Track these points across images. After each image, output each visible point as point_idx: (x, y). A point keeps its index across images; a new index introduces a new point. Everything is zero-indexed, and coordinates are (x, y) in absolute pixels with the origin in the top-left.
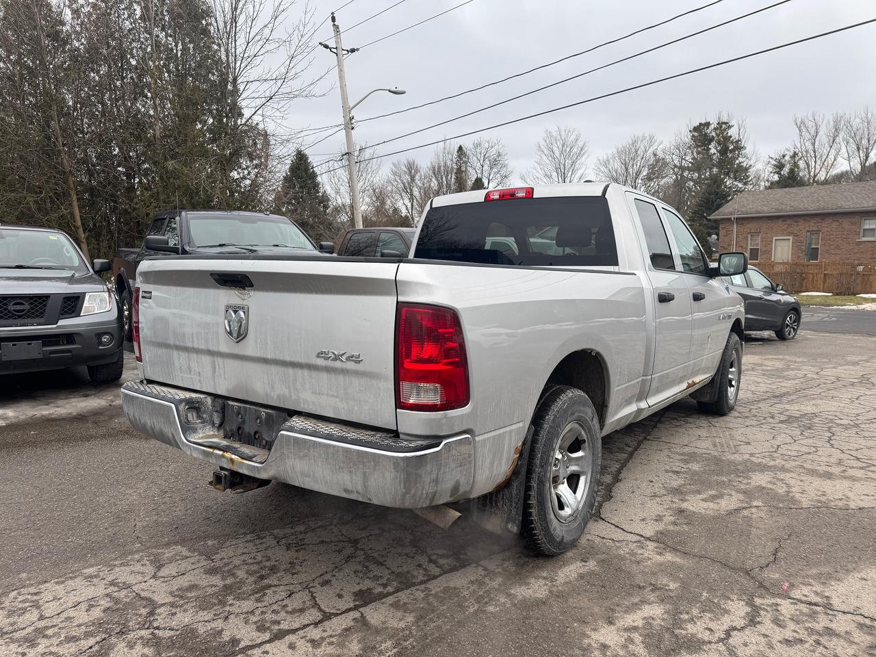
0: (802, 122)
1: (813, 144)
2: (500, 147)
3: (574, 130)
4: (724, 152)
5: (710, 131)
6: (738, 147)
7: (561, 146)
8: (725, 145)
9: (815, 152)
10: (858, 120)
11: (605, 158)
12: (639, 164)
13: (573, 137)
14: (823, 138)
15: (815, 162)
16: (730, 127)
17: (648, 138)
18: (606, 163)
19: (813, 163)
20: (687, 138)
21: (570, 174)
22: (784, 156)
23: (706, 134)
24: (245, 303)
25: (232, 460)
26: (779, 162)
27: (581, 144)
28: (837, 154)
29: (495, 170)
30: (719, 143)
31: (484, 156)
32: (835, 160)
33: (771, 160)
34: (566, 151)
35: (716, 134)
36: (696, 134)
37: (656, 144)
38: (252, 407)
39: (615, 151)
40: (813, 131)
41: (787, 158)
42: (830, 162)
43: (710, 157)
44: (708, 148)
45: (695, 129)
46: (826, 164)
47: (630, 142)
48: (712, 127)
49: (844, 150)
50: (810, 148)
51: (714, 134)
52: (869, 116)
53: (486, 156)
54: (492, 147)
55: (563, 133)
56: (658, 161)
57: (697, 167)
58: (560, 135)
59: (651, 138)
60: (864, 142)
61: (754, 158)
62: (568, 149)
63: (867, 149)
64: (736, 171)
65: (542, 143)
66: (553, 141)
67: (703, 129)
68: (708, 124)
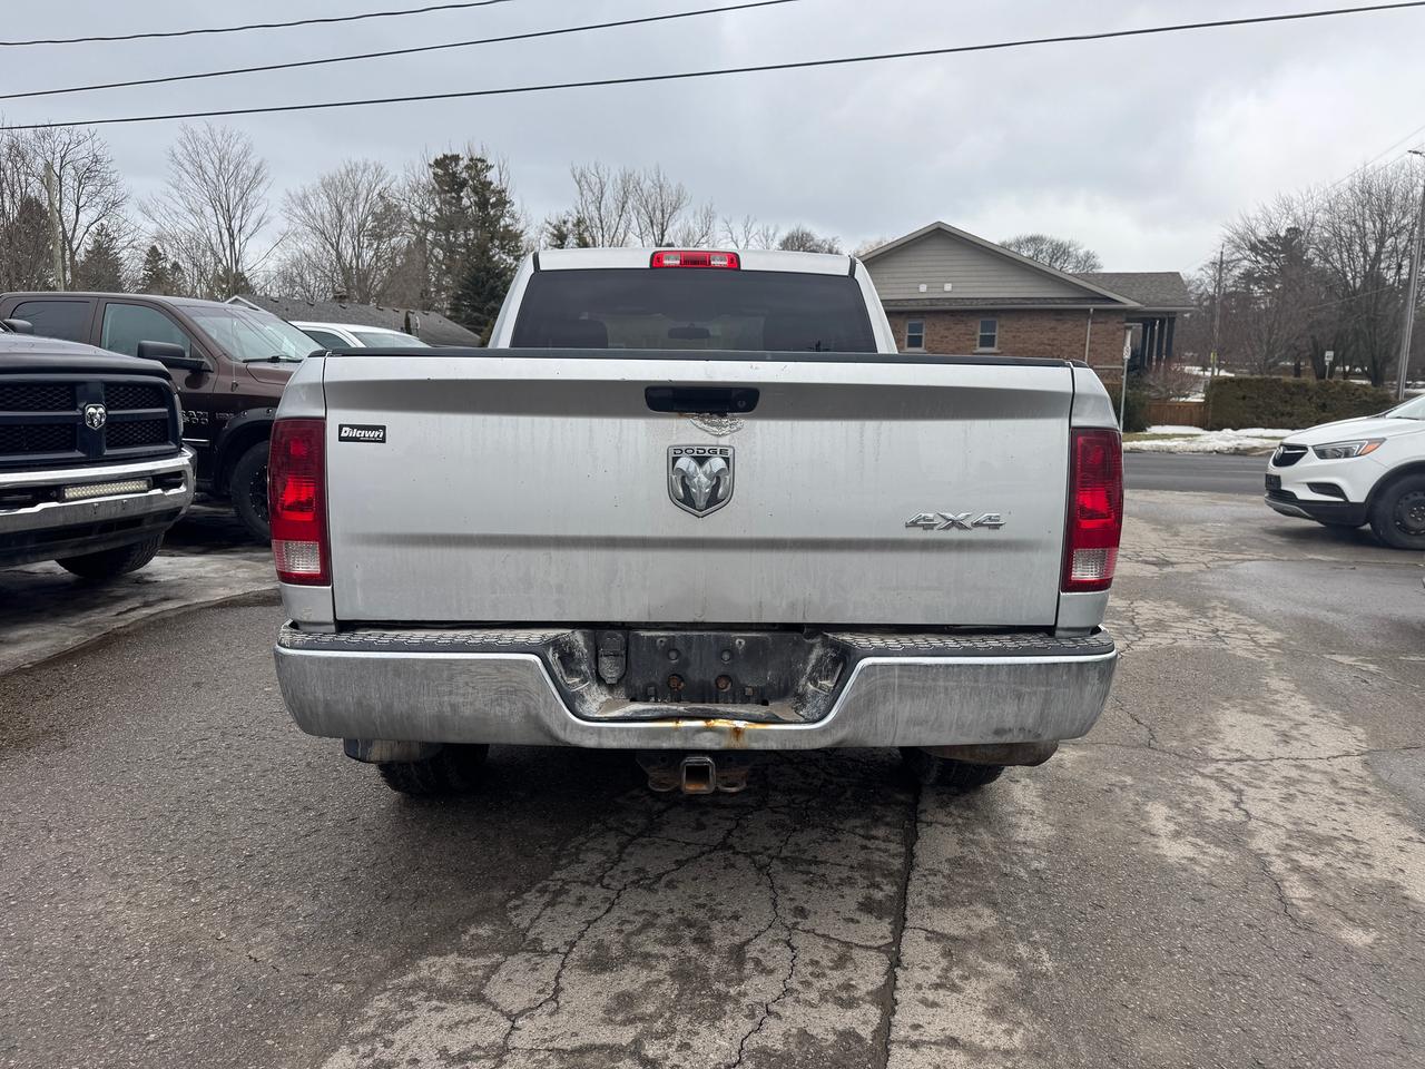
0: (582, 175)
1: (599, 209)
2: (97, 144)
3: (240, 135)
4: (483, 204)
5: (460, 168)
6: (502, 202)
7: (217, 161)
8: (484, 195)
9: (601, 222)
10: (649, 183)
11: (301, 194)
12: (361, 210)
13: (238, 148)
14: (610, 201)
15: (603, 236)
16: (489, 168)
17: (373, 168)
18: (303, 202)
19: (601, 238)
20: (426, 177)
21: (239, 214)
22: (565, 222)
23: (454, 173)
24: (724, 441)
25: (737, 731)
26: (558, 229)
27: (254, 162)
28: (628, 227)
29: (90, 188)
30: (475, 191)
31: (63, 158)
32: (625, 235)
33: (547, 225)
34: (227, 170)
35: (470, 175)
36: (440, 172)
37: (387, 179)
38: (705, 634)
39: (318, 182)
40: (596, 189)
41: (570, 225)
42: (621, 239)
43: (463, 210)
44: (459, 196)
45: (438, 163)
46: (615, 240)
47: (343, 171)
48: (462, 164)
49: (634, 223)
50: (595, 214)
51: (465, 175)
52: (662, 180)
53: (67, 159)
54: (79, 143)
55: (219, 137)
56: (388, 207)
57: (446, 224)
58: (214, 141)
59: (379, 169)
60: (658, 214)
61: (523, 221)
62: (231, 167)
63: (662, 225)
64: (503, 239)
65: (179, 150)
66: (201, 150)
67: (450, 164)
68: (456, 158)
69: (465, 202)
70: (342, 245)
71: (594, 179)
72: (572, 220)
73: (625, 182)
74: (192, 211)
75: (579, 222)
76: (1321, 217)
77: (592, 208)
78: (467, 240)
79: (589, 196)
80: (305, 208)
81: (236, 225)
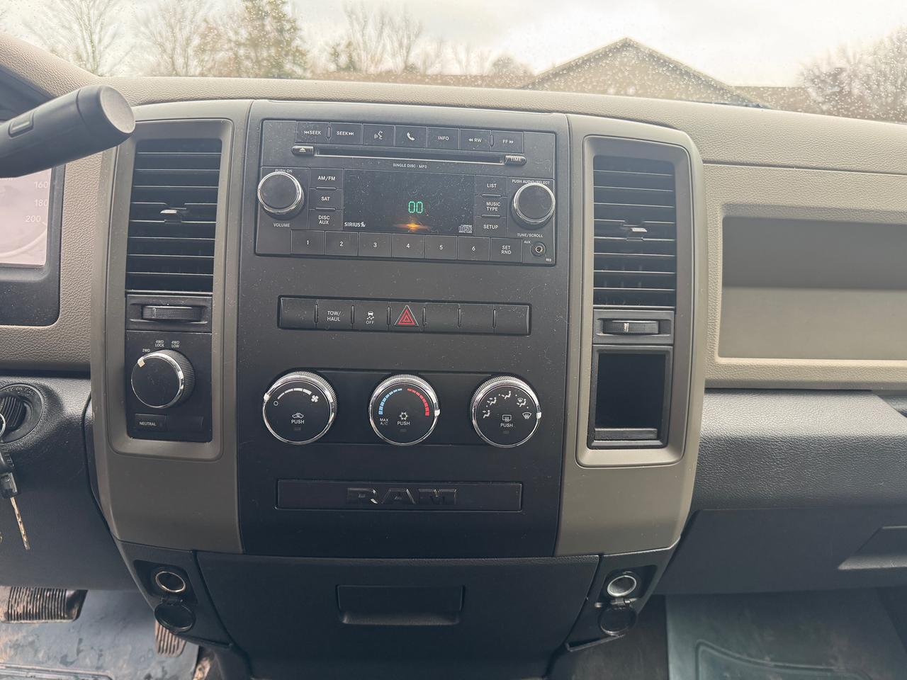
69: (268, 28)
70: (175, 57)
71: (361, 15)
72: (344, 43)
73: (382, 17)
74: (63, 26)
75: (349, 44)
76: (869, 59)
77: (359, 35)
78: (269, 56)
79: (357, 27)
80: (147, 27)
81: (96, 38)
